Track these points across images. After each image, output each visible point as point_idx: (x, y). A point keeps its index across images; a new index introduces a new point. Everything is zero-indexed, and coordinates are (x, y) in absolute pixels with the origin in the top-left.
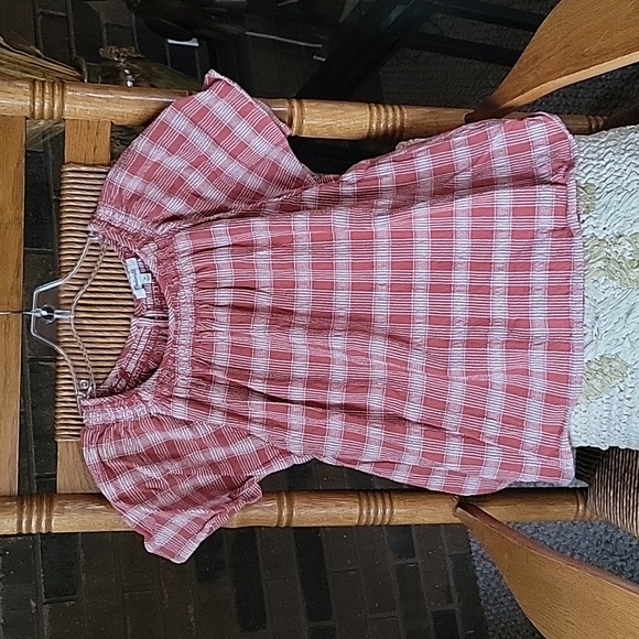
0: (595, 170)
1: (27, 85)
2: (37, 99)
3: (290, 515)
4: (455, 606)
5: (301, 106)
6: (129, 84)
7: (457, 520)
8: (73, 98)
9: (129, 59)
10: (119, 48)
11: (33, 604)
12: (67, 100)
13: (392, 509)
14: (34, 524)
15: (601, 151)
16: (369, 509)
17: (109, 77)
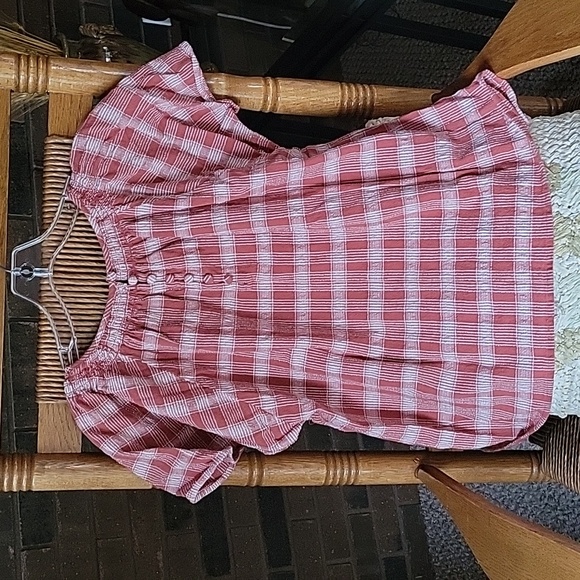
0: (560, 150)
1: (13, 59)
2: (22, 73)
3: (261, 476)
4: (405, 553)
5: (276, 84)
6: (108, 60)
7: (418, 481)
8: (56, 72)
9: (108, 36)
10: (98, 25)
11: (12, 551)
12: (51, 74)
13: (357, 469)
14: (15, 483)
15: (566, 132)
16: (335, 469)
17: (88, 53)
